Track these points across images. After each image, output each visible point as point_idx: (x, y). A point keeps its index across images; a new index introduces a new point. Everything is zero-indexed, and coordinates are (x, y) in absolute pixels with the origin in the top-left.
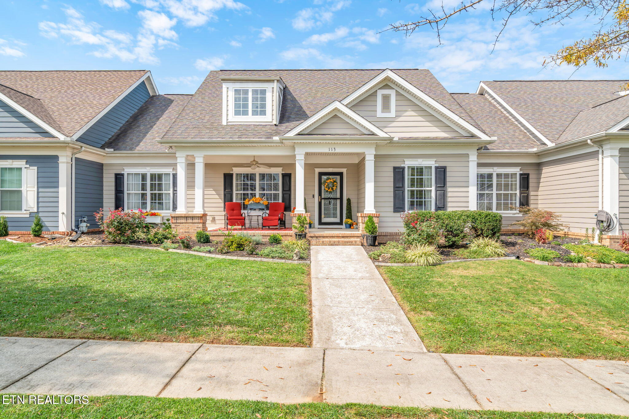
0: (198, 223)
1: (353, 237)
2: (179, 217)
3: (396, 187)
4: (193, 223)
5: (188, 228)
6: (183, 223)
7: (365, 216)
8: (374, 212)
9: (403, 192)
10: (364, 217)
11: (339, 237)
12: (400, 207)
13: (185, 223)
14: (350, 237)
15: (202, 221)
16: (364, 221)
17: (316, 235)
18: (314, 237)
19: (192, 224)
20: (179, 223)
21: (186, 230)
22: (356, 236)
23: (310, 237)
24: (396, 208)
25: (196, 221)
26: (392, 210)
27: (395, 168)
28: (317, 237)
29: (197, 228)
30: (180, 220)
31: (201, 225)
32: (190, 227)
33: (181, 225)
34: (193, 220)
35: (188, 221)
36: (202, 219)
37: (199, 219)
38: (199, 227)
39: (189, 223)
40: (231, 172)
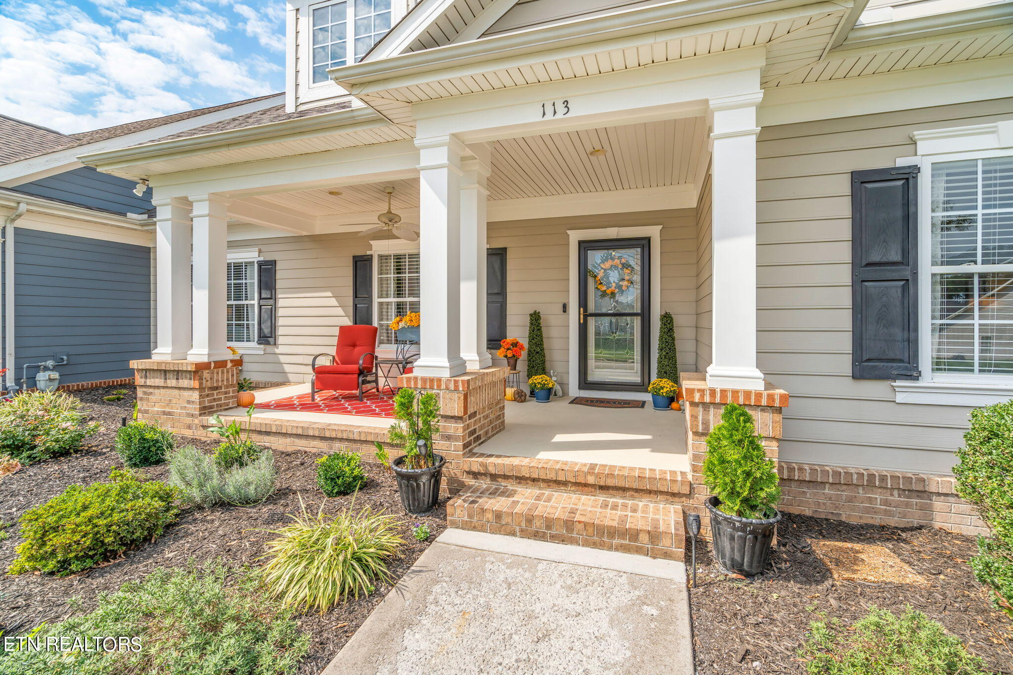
0: (191, 389)
1: (650, 492)
2: (150, 370)
3: (869, 265)
4: (179, 388)
5: (170, 401)
6: (158, 387)
7: (707, 399)
8: (759, 386)
9: (909, 285)
10: (706, 406)
11: (586, 485)
12: (891, 355)
13: (164, 387)
14: (637, 490)
15: (196, 384)
16: (706, 424)
17: (492, 470)
18: (485, 474)
19: (176, 392)
20: (150, 387)
21: (165, 407)
22: (662, 493)
23: (468, 473)
24: (869, 360)
25: (185, 383)
26: (848, 370)
27: (860, 179)
28: (494, 477)
29: (189, 402)
30: (153, 378)
31: (195, 395)
32: (174, 401)
33: (156, 391)
34: (177, 379)
35: (168, 381)
36: (197, 377)
37: (191, 379)
38: (193, 402)
39: (172, 388)
40: (369, 253)
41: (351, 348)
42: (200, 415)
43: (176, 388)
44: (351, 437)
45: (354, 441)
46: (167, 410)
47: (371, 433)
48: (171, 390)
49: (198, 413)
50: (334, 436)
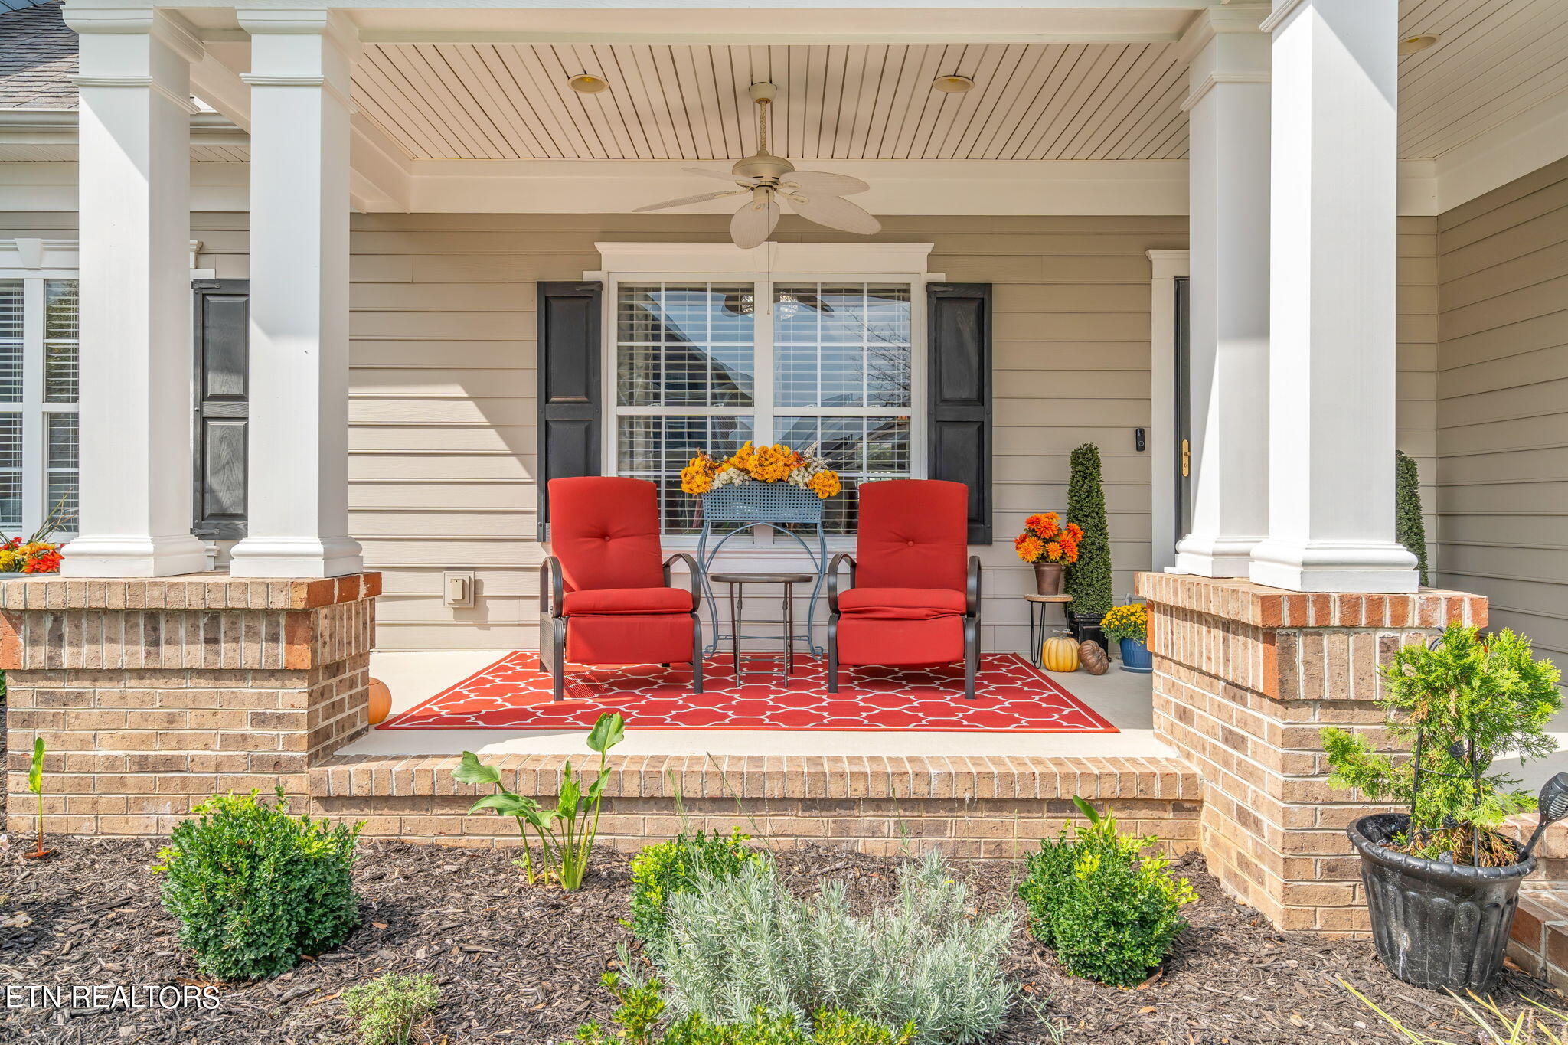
0: (272, 673)
2: (71, 613)
4: (218, 674)
5: (171, 719)
6: (115, 674)
13: (140, 673)
15: (302, 657)
19: (204, 686)
20: (77, 674)
21: (145, 742)
25: (250, 653)
29: (260, 720)
30: (93, 641)
31: (293, 696)
32: (190, 719)
33: (104, 688)
34: (212, 640)
35: (165, 650)
36: (301, 632)
37: (274, 638)
38: (280, 719)
39: (180, 673)
40: (588, 276)
41: (598, 542)
42: (312, 759)
43: (200, 673)
44: (922, 790)
45: (930, 803)
46: (157, 751)
47: (989, 776)
48: (175, 683)
49: (300, 754)
50: (861, 793)
